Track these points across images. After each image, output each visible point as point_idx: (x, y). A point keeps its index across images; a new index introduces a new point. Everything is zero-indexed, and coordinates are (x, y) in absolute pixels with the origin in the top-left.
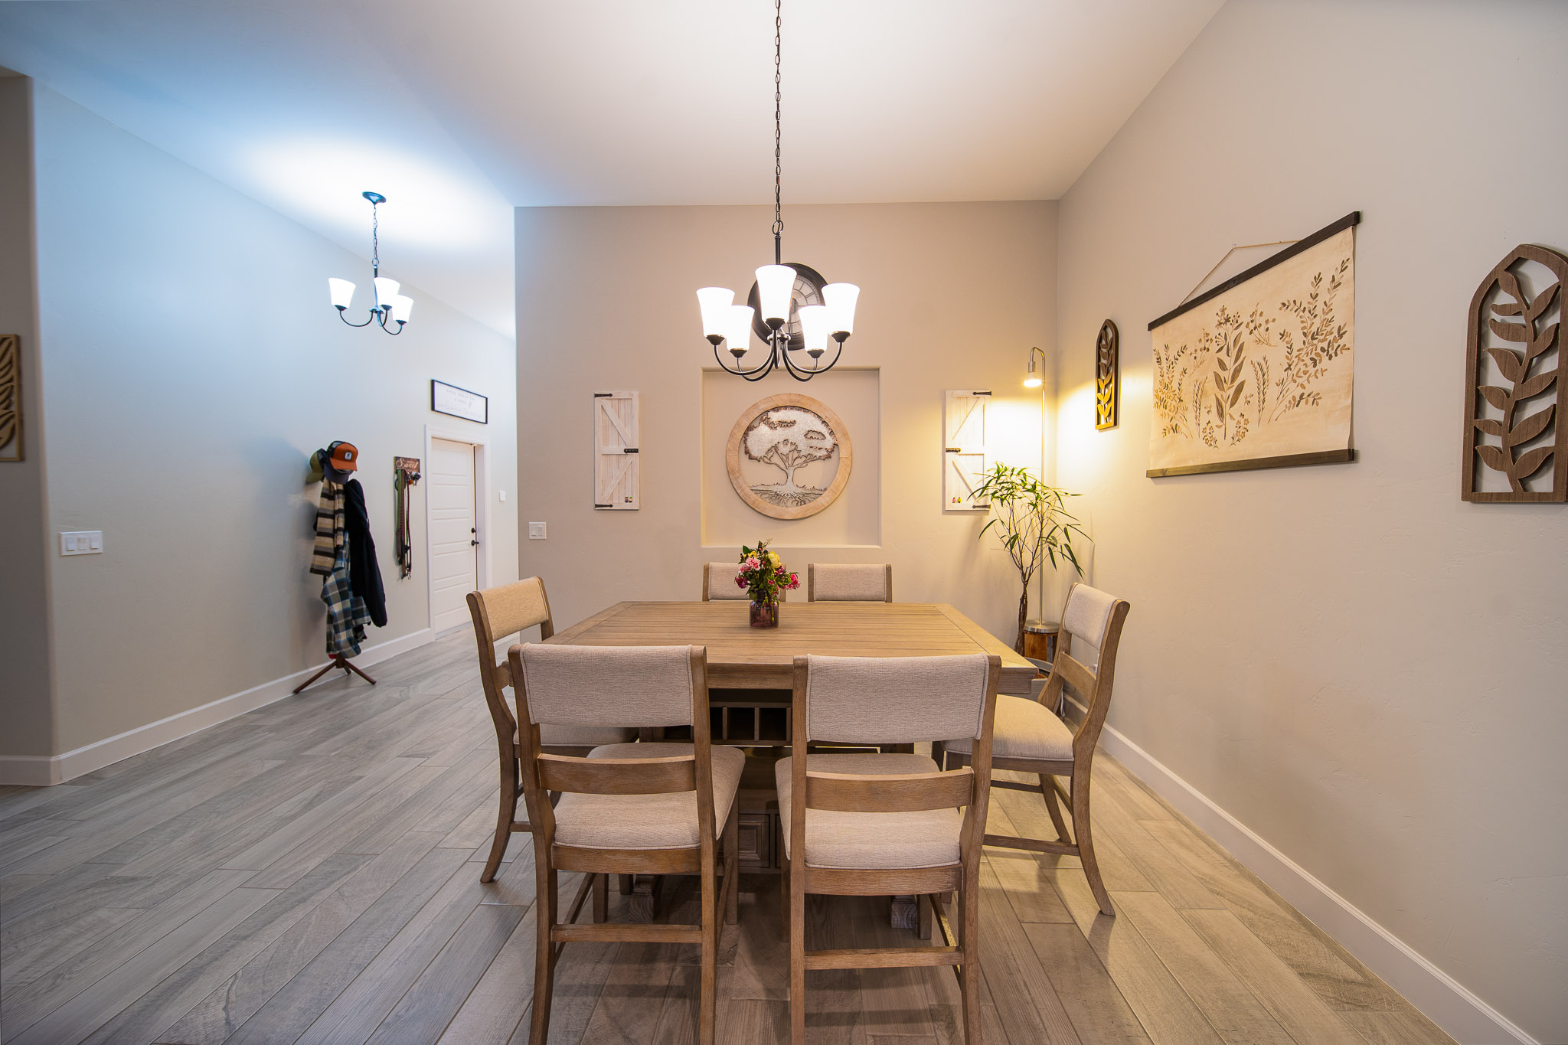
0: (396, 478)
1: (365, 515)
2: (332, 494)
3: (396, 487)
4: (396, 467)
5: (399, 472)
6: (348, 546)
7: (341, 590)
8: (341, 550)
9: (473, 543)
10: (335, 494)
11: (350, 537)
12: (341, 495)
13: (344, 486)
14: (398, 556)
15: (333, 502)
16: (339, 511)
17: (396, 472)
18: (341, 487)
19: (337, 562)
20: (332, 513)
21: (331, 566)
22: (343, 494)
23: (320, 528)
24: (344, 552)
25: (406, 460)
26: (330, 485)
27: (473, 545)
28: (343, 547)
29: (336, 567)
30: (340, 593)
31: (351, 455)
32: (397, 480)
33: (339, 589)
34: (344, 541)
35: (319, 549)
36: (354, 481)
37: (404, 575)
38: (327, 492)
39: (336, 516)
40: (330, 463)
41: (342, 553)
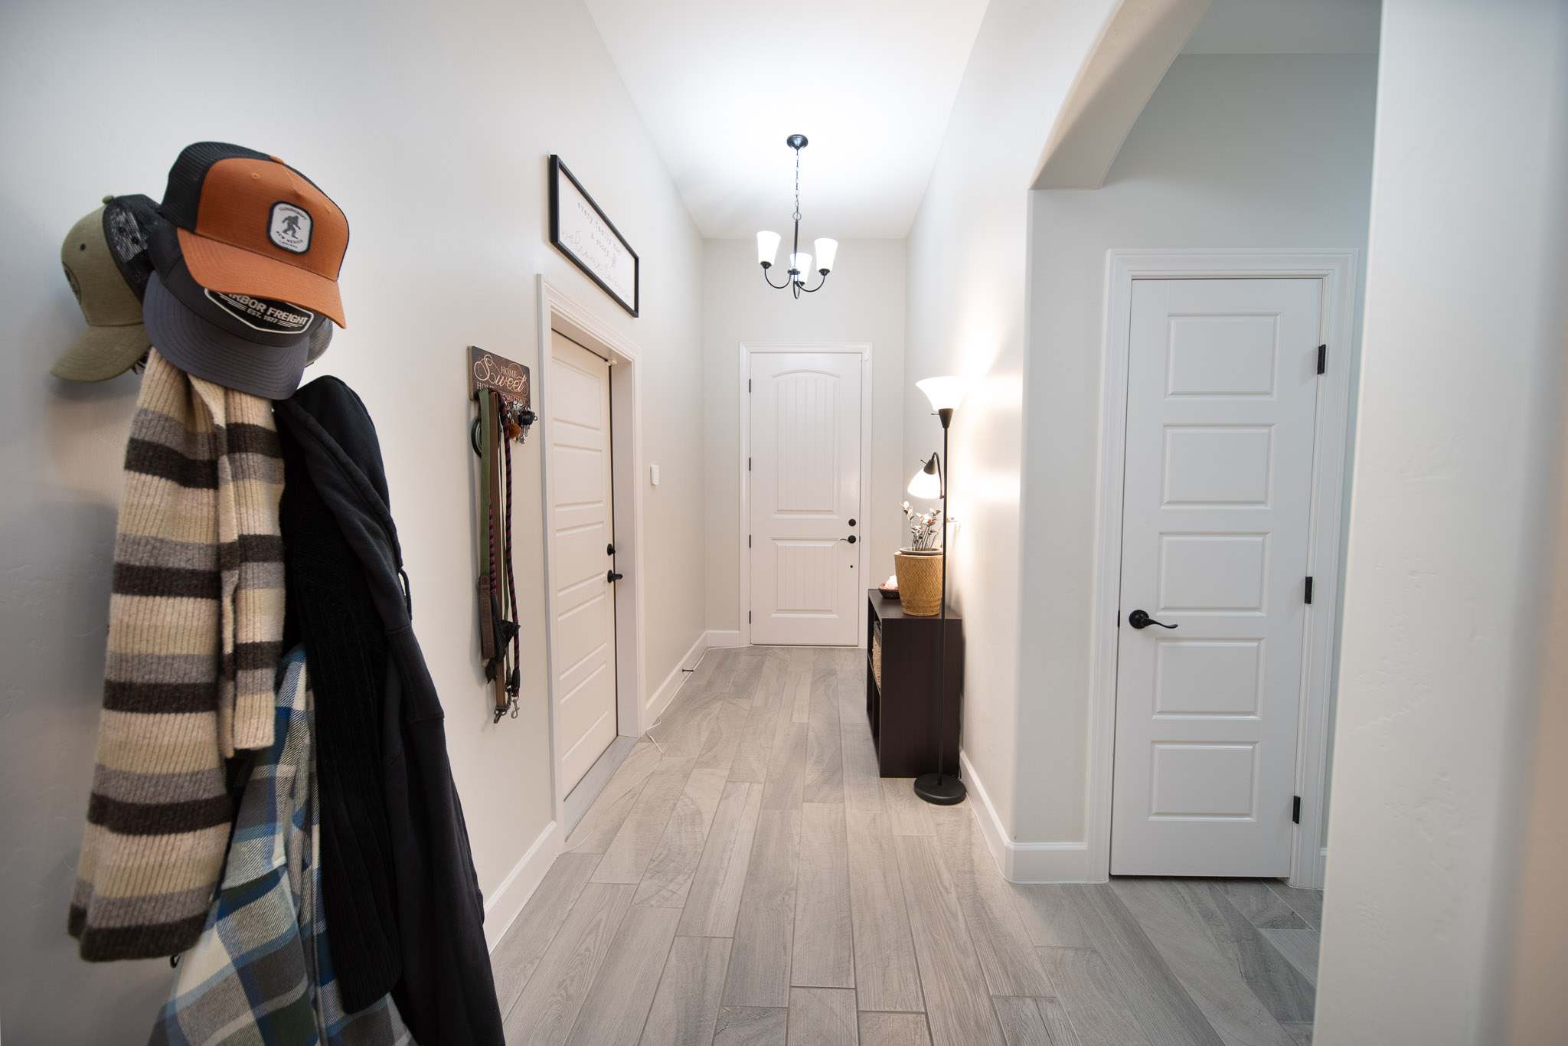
0: (474, 415)
1: (388, 564)
2: (203, 453)
3: (475, 445)
4: (472, 379)
5: (484, 397)
6: (303, 738)
7: (269, 1007)
8: (262, 772)
9: (612, 577)
10: (216, 452)
11: (312, 685)
12: (255, 460)
13: (280, 409)
14: (484, 657)
15: (205, 495)
16: (248, 549)
17: (476, 397)
18: (255, 413)
19: (242, 848)
20: (202, 563)
21: (199, 880)
22: (270, 453)
23: (122, 659)
24: (283, 770)
25: (500, 362)
26: (189, 398)
27: (609, 581)
28: (271, 755)
29: (235, 879)
30: (261, 1022)
31: (304, 223)
32: (478, 420)
33: (253, 1003)
34: (283, 716)
35: (120, 792)
36: (328, 386)
37: (501, 709)
38: (172, 440)
39: (230, 580)
40: (180, 259)
41: (271, 780)
